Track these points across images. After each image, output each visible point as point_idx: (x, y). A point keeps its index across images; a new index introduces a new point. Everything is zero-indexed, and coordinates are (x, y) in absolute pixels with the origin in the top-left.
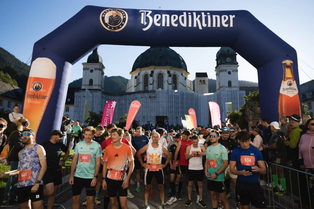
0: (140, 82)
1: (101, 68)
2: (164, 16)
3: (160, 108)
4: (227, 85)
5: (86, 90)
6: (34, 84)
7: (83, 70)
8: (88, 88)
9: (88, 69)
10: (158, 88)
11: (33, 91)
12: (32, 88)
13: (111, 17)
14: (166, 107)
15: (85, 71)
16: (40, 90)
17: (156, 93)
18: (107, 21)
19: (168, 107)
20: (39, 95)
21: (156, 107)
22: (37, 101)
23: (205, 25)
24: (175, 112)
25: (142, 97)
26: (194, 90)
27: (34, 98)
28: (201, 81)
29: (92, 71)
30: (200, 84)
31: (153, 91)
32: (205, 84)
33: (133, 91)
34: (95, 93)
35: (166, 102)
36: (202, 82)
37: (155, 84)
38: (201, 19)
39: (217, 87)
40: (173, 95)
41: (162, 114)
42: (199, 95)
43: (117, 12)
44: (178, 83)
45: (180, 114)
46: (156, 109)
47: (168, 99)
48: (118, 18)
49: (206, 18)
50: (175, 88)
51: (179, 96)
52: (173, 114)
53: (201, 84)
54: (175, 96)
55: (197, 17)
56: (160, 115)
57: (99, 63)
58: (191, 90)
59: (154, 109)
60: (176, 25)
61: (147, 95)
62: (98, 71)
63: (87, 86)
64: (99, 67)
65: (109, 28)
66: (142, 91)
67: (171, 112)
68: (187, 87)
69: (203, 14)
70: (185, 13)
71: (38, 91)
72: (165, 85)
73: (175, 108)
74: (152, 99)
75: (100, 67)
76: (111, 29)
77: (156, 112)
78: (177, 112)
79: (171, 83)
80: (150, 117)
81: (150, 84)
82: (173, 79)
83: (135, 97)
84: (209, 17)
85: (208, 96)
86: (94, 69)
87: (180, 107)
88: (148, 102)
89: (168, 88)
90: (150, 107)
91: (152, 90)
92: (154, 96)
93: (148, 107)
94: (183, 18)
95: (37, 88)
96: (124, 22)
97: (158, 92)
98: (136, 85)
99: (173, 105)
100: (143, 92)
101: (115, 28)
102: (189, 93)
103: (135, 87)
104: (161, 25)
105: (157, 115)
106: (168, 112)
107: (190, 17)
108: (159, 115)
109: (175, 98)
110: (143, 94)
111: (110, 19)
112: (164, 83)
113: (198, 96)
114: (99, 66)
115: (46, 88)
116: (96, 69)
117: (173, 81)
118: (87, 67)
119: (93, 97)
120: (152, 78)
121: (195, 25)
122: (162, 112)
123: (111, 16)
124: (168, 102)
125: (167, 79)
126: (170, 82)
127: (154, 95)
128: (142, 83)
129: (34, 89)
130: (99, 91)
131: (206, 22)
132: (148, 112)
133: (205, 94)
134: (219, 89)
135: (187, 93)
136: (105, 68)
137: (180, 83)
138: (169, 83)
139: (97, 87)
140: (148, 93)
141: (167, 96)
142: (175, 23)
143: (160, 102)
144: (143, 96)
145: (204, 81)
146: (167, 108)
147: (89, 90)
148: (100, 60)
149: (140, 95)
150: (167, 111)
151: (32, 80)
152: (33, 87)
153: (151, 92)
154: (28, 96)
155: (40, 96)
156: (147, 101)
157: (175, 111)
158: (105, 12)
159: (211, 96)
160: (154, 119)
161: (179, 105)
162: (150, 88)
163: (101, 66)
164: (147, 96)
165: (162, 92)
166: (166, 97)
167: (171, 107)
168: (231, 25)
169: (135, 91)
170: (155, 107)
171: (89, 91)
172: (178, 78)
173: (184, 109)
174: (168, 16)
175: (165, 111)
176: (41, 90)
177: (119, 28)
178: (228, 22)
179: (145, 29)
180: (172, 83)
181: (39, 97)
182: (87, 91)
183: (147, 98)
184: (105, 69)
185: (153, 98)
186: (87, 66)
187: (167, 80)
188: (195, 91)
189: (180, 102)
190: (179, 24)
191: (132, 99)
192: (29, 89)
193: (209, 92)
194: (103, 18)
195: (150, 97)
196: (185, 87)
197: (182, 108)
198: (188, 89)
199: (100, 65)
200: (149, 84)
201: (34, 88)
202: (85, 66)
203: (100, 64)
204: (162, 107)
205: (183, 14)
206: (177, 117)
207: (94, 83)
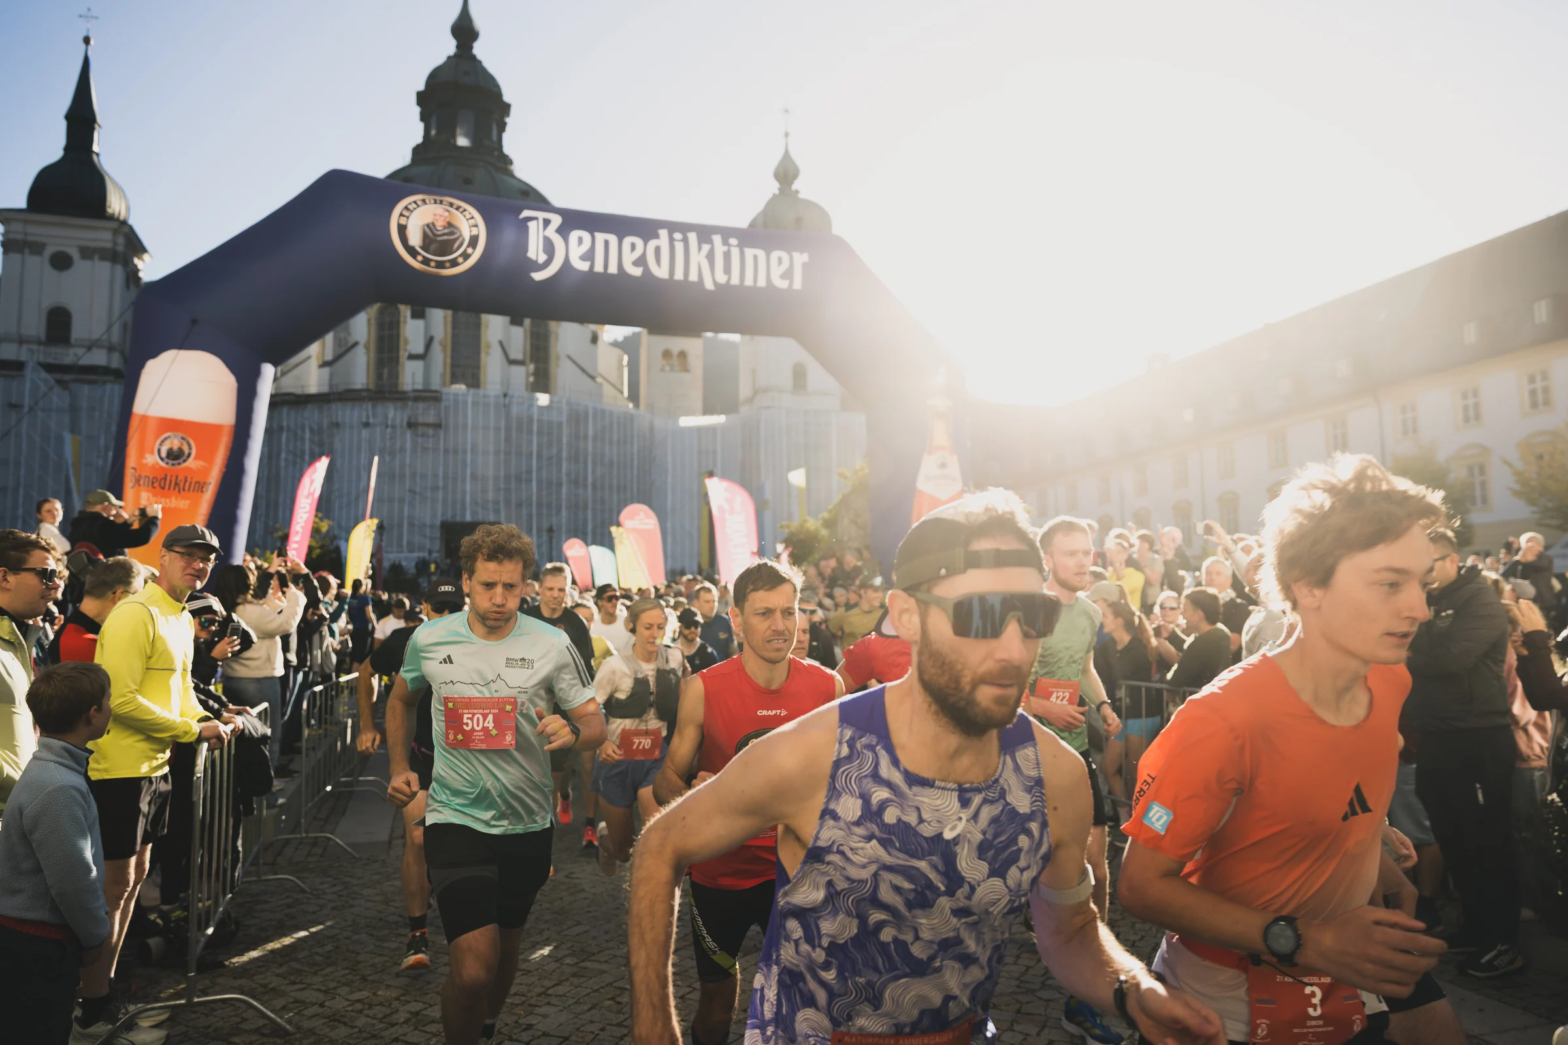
0: (356, 344)
1: (120, 248)
2: (600, 237)
3: (464, 480)
4: (787, 380)
5: (28, 372)
6: (163, 442)
7: (5, 253)
8: (42, 359)
9: (36, 248)
10: (455, 379)
11: (157, 463)
12: (152, 453)
13: (430, 226)
14: (496, 478)
15: (18, 257)
16: (184, 461)
17: (443, 404)
18: (415, 239)
19: (507, 478)
20: (181, 478)
21: (445, 477)
22: (176, 499)
23: (722, 278)
24: (539, 505)
25: (367, 425)
26: (634, 396)
27: (163, 488)
28: (667, 354)
29: (61, 262)
30: (662, 370)
31: (428, 396)
32: (685, 368)
33: (313, 389)
34: (85, 390)
35: (497, 453)
36: (675, 361)
37: (440, 358)
38: (711, 256)
39: (744, 391)
40: (530, 420)
41: (474, 513)
42: (659, 423)
43: (448, 211)
44: (558, 358)
45: (564, 513)
46: (445, 487)
47: (508, 440)
48: (452, 233)
49: (727, 256)
50: (542, 381)
51: (560, 425)
52: (530, 516)
53: (667, 368)
54: (540, 421)
55: (700, 249)
56: (464, 515)
57: (111, 218)
58: (618, 394)
59: (435, 489)
60: (637, 272)
61: (393, 413)
62: (103, 269)
63: (35, 347)
64: (109, 245)
65: (422, 262)
66: (368, 390)
67: (519, 505)
68: (599, 380)
69: (717, 239)
70: (663, 233)
71: (179, 464)
72: (492, 366)
73: (539, 482)
74: (423, 436)
75: (115, 243)
76: (429, 265)
77: (445, 502)
78: (549, 506)
79: (520, 357)
80: (411, 525)
81: (412, 357)
82: (532, 338)
83: (326, 422)
84: (735, 252)
85: (699, 430)
86: (75, 254)
87: (564, 478)
88: (403, 450)
89: (506, 381)
90: (414, 475)
91: (420, 387)
92: (431, 419)
93: (402, 475)
94: (658, 250)
95: (175, 456)
96: (474, 248)
97: (456, 402)
98: (329, 356)
99: (531, 466)
100: (371, 399)
101: (440, 265)
102: (611, 413)
103: (325, 364)
104: (592, 266)
105: (449, 517)
106: (508, 503)
107: (679, 247)
108: (458, 519)
109: (540, 433)
110: (374, 407)
111: (425, 235)
112: (483, 355)
113: (652, 429)
114: (108, 236)
115: (206, 454)
116: (87, 253)
117: (532, 345)
118: (30, 238)
119: (74, 409)
120: (420, 323)
121: (693, 277)
122: (474, 502)
123: (428, 226)
124: (508, 453)
125: (500, 336)
126: (517, 353)
127: (432, 412)
128: (367, 347)
129: (162, 459)
130: (111, 378)
131: (727, 270)
132: (402, 500)
133: (685, 422)
134: (750, 400)
135: (603, 411)
136: (144, 250)
137: (569, 357)
138: (513, 356)
139: (98, 358)
140: (399, 404)
141: (503, 425)
142: (636, 263)
143: (465, 452)
144: (374, 416)
145: (683, 355)
146: (502, 486)
147: (49, 368)
148: (115, 205)
149: (356, 413)
150: (502, 498)
151: (152, 428)
152: (159, 451)
153: (416, 399)
154: (141, 483)
155: (186, 481)
156: (398, 445)
157: (539, 496)
158: (406, 208)
159: (712, 430)
160: (432, 539)
161: (559, 470)
162: (411, 375)
163: (121, 240)
164: (394, 419)
165: (475, 404)
166: (497, 429)
167: (519, 479)
168: (797, 285)
169: (325, 389)
170: (436, 476)
171: (44, 375)
172: (557, 335)
173: (586, 487)
174: (613, 239)
175: (491, 496)
176: (191, 463)
177: (454, 263)
178: (788, 275)
179: (538, 276)
180: (525, 354)
181: (181, 485)
182: (34, 380)
183: (393, 427)
184: (146, 256)
185: (431, 431)
186: (31, 229)
187: (501, 343)
188: (637, 405)
189: (564, 455)
190: (647, 271)
191: (311, 430)
192: (141, 455)
193: (708, 410)
194: (402, 229)
195: (411, 425)
196: (593, 378)
197: (576, 483)
198: (608, 390)
199: (115, 232)
200: (403, 355)
201: (164, 454)
202: (17, 227)
203: (114, 225)
204: (474, 477)
205: (657, 236)
206: (550, 530)
207: (78, 331)
